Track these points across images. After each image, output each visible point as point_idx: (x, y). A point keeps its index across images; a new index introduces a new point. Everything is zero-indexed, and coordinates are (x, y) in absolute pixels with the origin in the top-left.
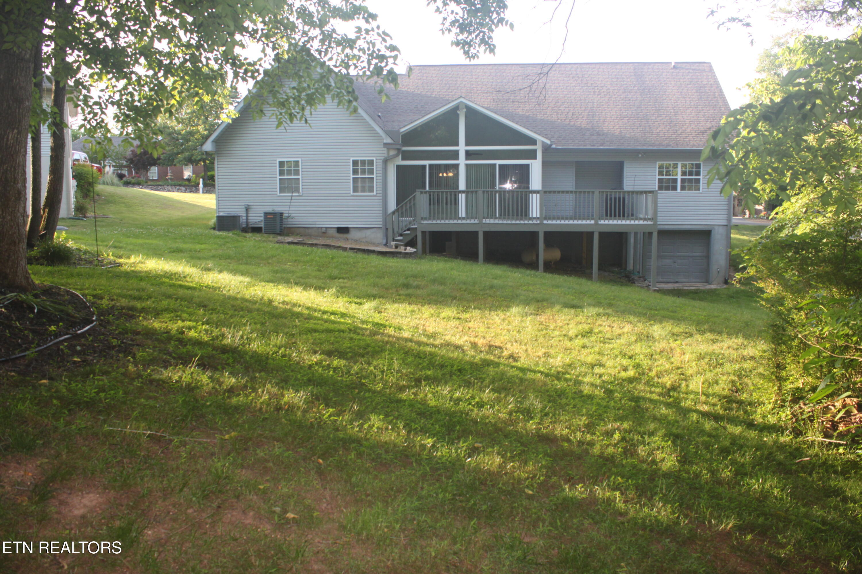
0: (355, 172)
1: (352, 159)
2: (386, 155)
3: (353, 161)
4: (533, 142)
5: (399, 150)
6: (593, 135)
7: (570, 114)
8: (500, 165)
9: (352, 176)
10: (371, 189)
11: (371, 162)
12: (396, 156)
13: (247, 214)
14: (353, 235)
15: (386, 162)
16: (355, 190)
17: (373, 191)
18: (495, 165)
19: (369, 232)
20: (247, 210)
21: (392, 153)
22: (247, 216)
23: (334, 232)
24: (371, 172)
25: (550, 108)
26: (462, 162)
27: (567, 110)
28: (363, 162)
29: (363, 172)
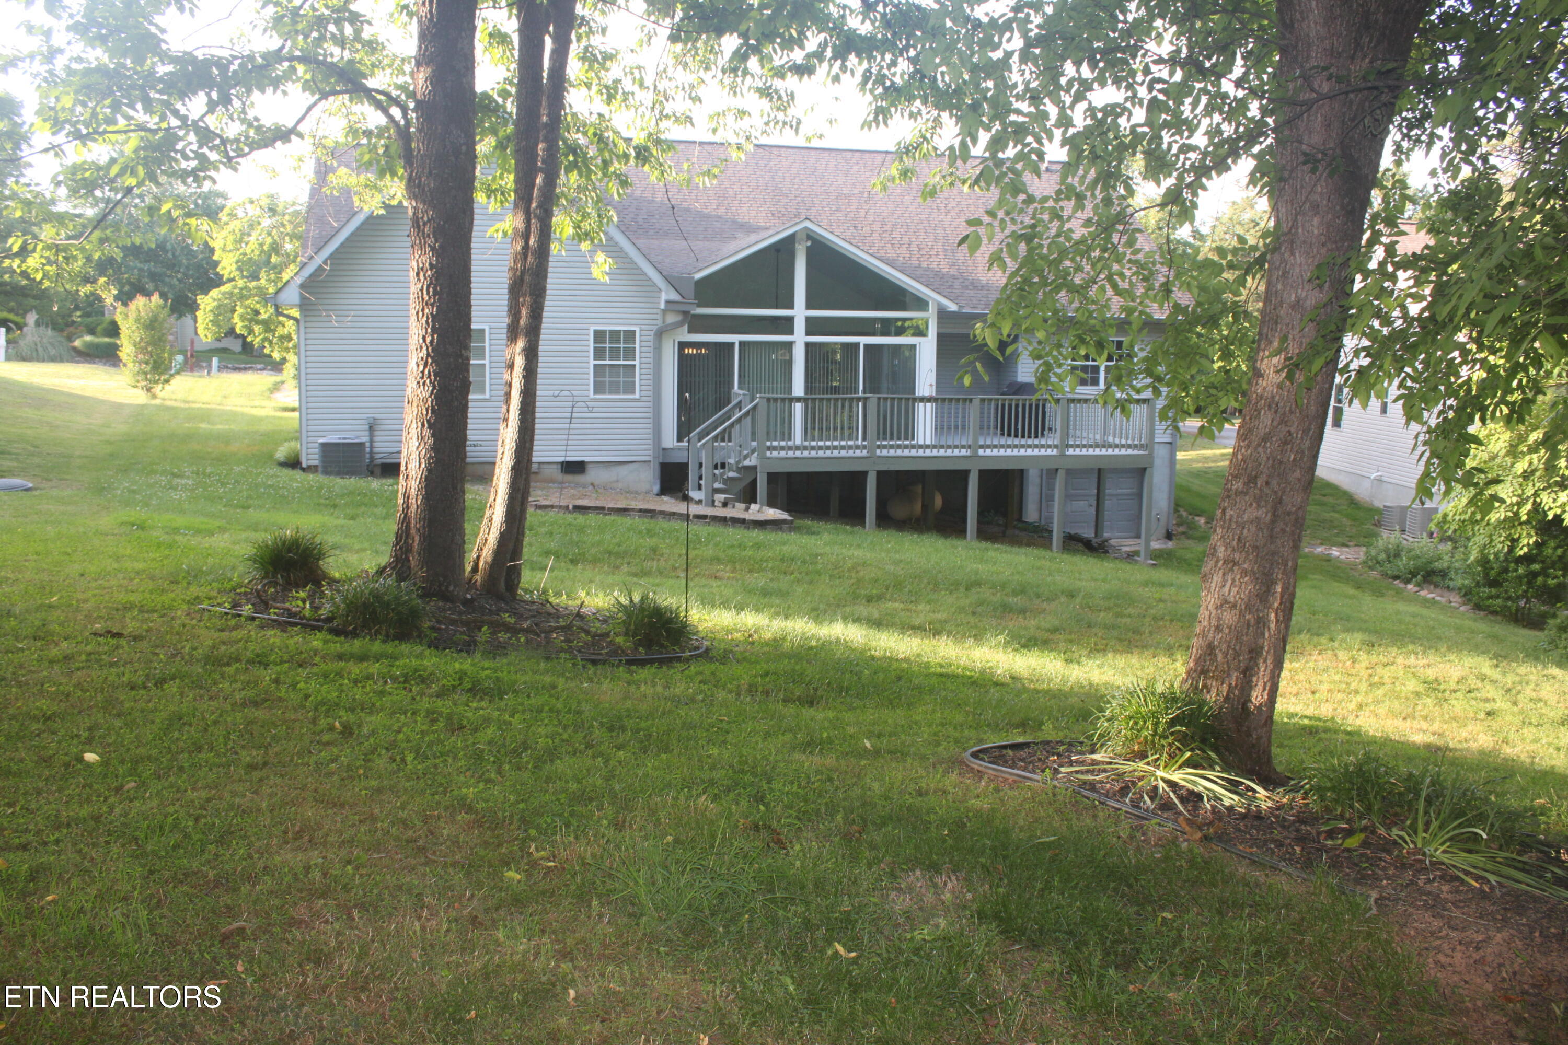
0: (599, 353)
1: (593, 328)
2: (660, 323)
3: (596, 332)
4: (920, 304)
5: (685, 313)
6: (966, 288)
7: (914, 248)
8: (866, 346)
9: (592, 362)
10: (630, 388)
11: (630, 336)
12: (679, 324)
13: (372, 436)
14: (592, 475)
15: (660, 334)
16: (599, 388)
17: (633, 392)
18: (857, 345)
19: (623, 471)
20: (371, 428)
21: (672, 318)
22: (372, 442)
23: (555, 472)
24: (630, 354)
25: (876, 235)
26: (800, 338)
27: (906, 239)
28: (615, 335)
29: (615, 354)
